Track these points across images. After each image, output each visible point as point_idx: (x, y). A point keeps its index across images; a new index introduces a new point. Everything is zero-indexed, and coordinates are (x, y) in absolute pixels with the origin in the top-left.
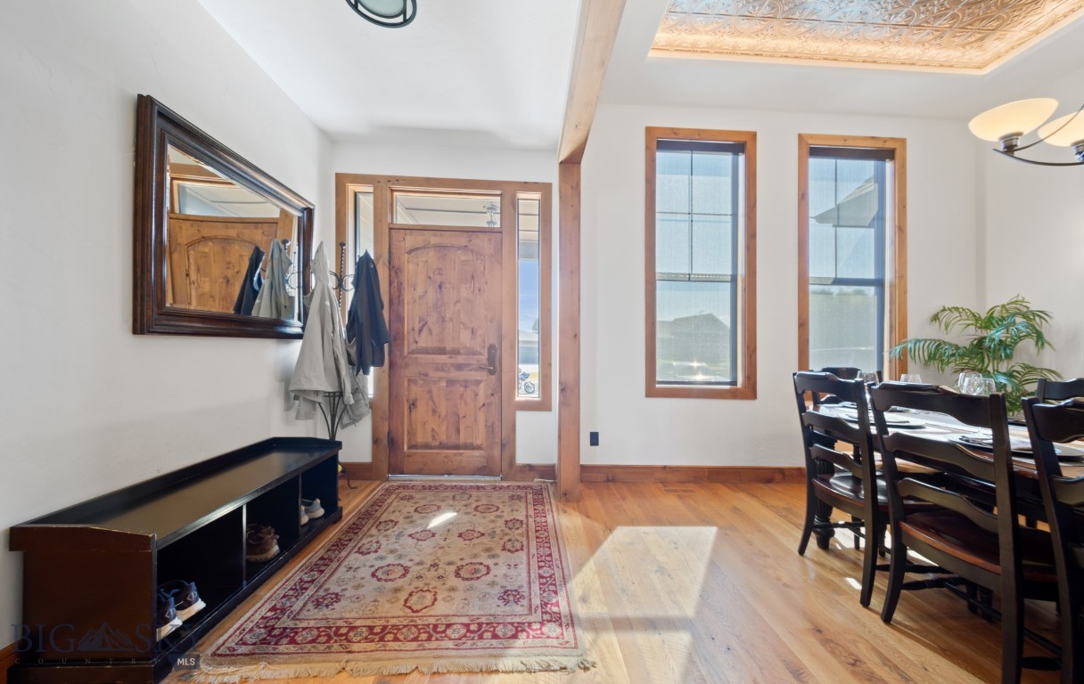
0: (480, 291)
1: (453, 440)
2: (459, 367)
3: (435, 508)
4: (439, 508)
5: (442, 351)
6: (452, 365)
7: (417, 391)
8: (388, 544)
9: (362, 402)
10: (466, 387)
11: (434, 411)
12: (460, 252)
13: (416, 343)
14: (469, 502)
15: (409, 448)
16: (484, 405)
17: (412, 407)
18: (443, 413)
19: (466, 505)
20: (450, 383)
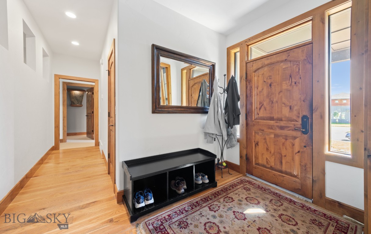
0: (295, 83)
1: (278, 167)
2: (282, 128)
3: (256, 202)
4: (259, 203)
5: (272, 119)
6: (278, 126)
7: (258, 138)
8: (222, 211)
9: (234, 139)
10: (286, 139)
11: (267, 149)
12: (282, 64)
13: (258, 114)
14: (279, 208)
15: (256, 164)
16: (299, 152)
17: (256, 145)
18: (272, 152)
19: (275, 210)
20: (276, 136)
